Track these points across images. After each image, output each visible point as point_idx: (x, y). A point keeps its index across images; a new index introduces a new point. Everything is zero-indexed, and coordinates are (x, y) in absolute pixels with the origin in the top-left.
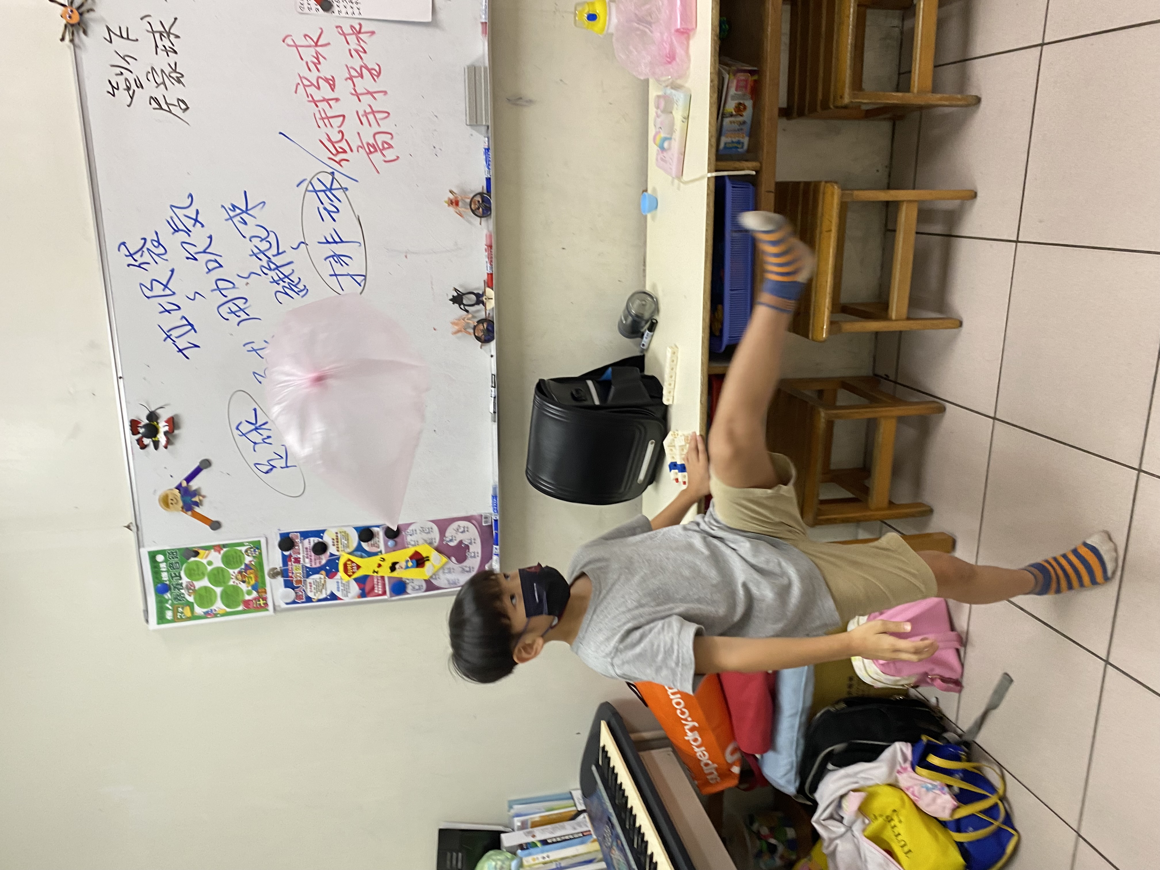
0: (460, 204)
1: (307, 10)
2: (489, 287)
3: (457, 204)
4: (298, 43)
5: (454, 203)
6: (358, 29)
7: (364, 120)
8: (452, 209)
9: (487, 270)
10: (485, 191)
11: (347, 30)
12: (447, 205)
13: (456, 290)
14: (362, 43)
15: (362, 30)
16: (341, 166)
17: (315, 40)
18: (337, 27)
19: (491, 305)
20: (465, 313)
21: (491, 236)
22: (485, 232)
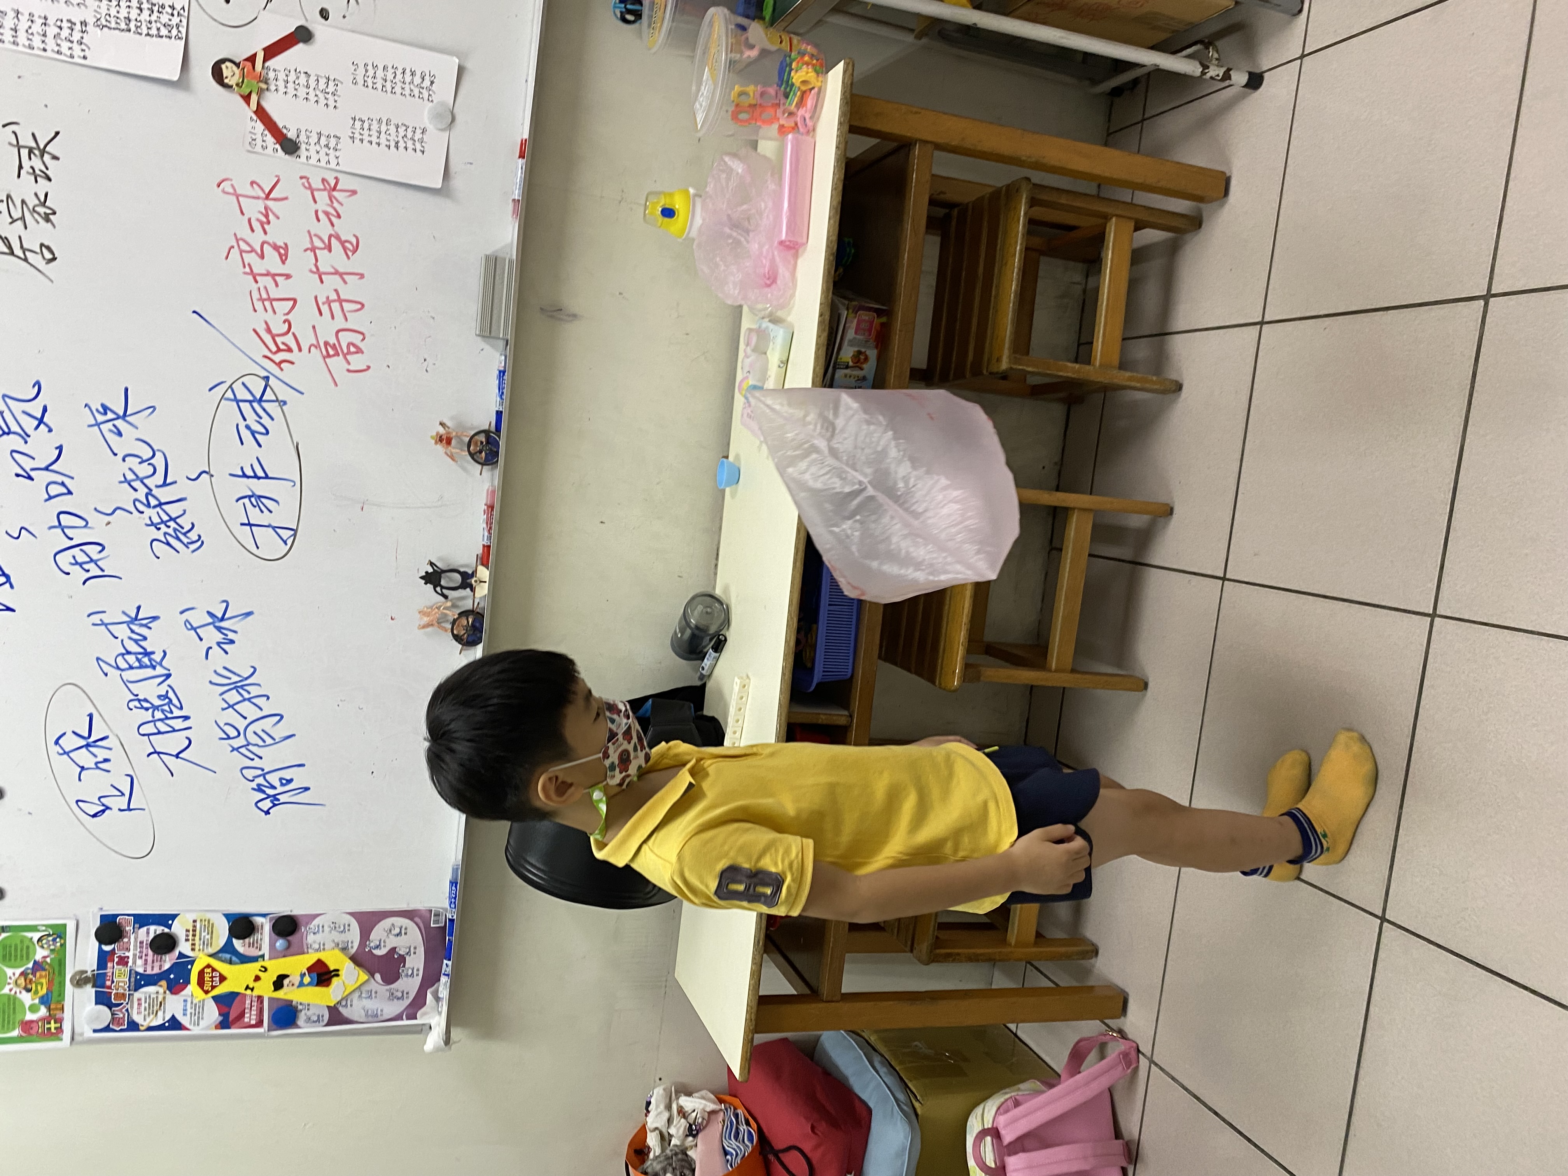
0: (453, 442)
1: (258, 149)
2: (482, 564)
3: (449, 442)
4: (239, 192)
5: (445, 440)
6: (332, 185)
7: (325, 309)
8: (440, 449)
9: (483, 540)
10: (493, 428)
11: (317, 184)
12: (433, 441)
13: (432, 564)
14: (336, 204)
15: (338, 187)
16: (282, 370)
17: (267, 191)
18: (301, 178)
19: (482, 590)
20: (442, 599)
21: (493, 492)
22: (487, 486)
